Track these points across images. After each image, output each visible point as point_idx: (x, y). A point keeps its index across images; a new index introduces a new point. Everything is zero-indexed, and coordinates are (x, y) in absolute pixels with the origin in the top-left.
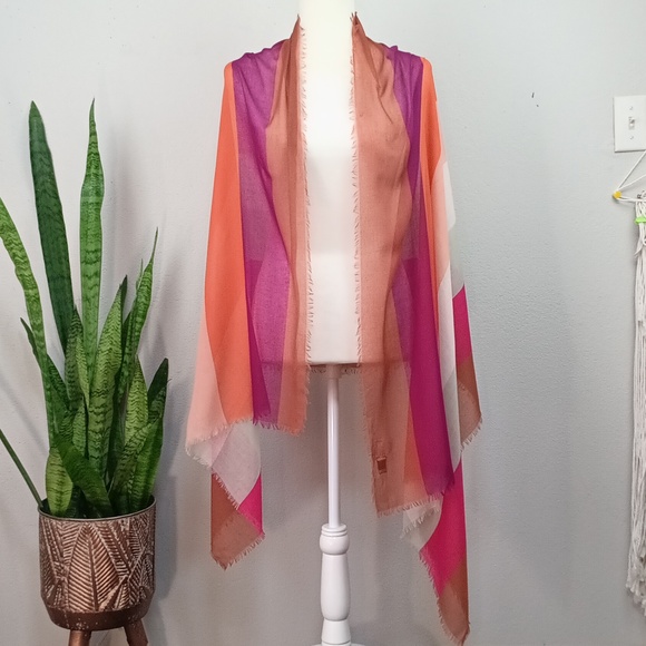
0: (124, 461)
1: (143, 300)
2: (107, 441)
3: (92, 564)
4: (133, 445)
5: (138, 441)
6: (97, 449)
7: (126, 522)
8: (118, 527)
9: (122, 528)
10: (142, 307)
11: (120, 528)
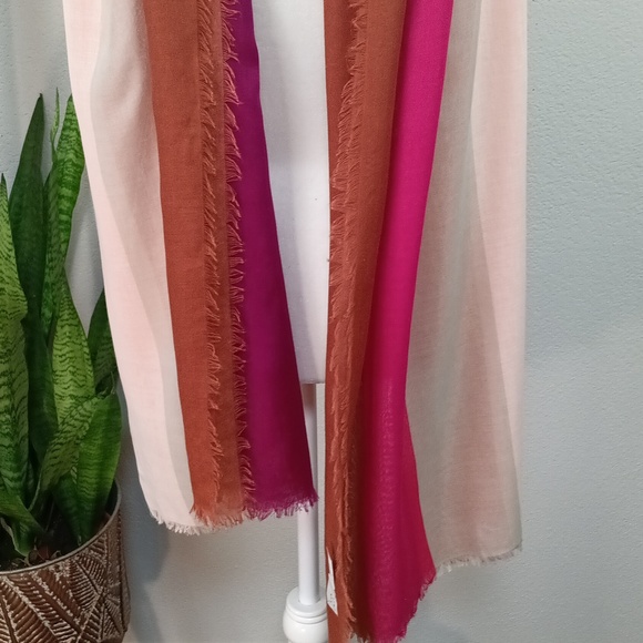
0: (56, 453)
1: (71, 156)
2: (25, 418)
3: (12, 631)
4: (68, 428)
5: (77, 423)
6: (6, 435)
7: (62, 567)
8: (48, 577)
9: (58, 576)
10: (70, 170)
11: (53, 577)
